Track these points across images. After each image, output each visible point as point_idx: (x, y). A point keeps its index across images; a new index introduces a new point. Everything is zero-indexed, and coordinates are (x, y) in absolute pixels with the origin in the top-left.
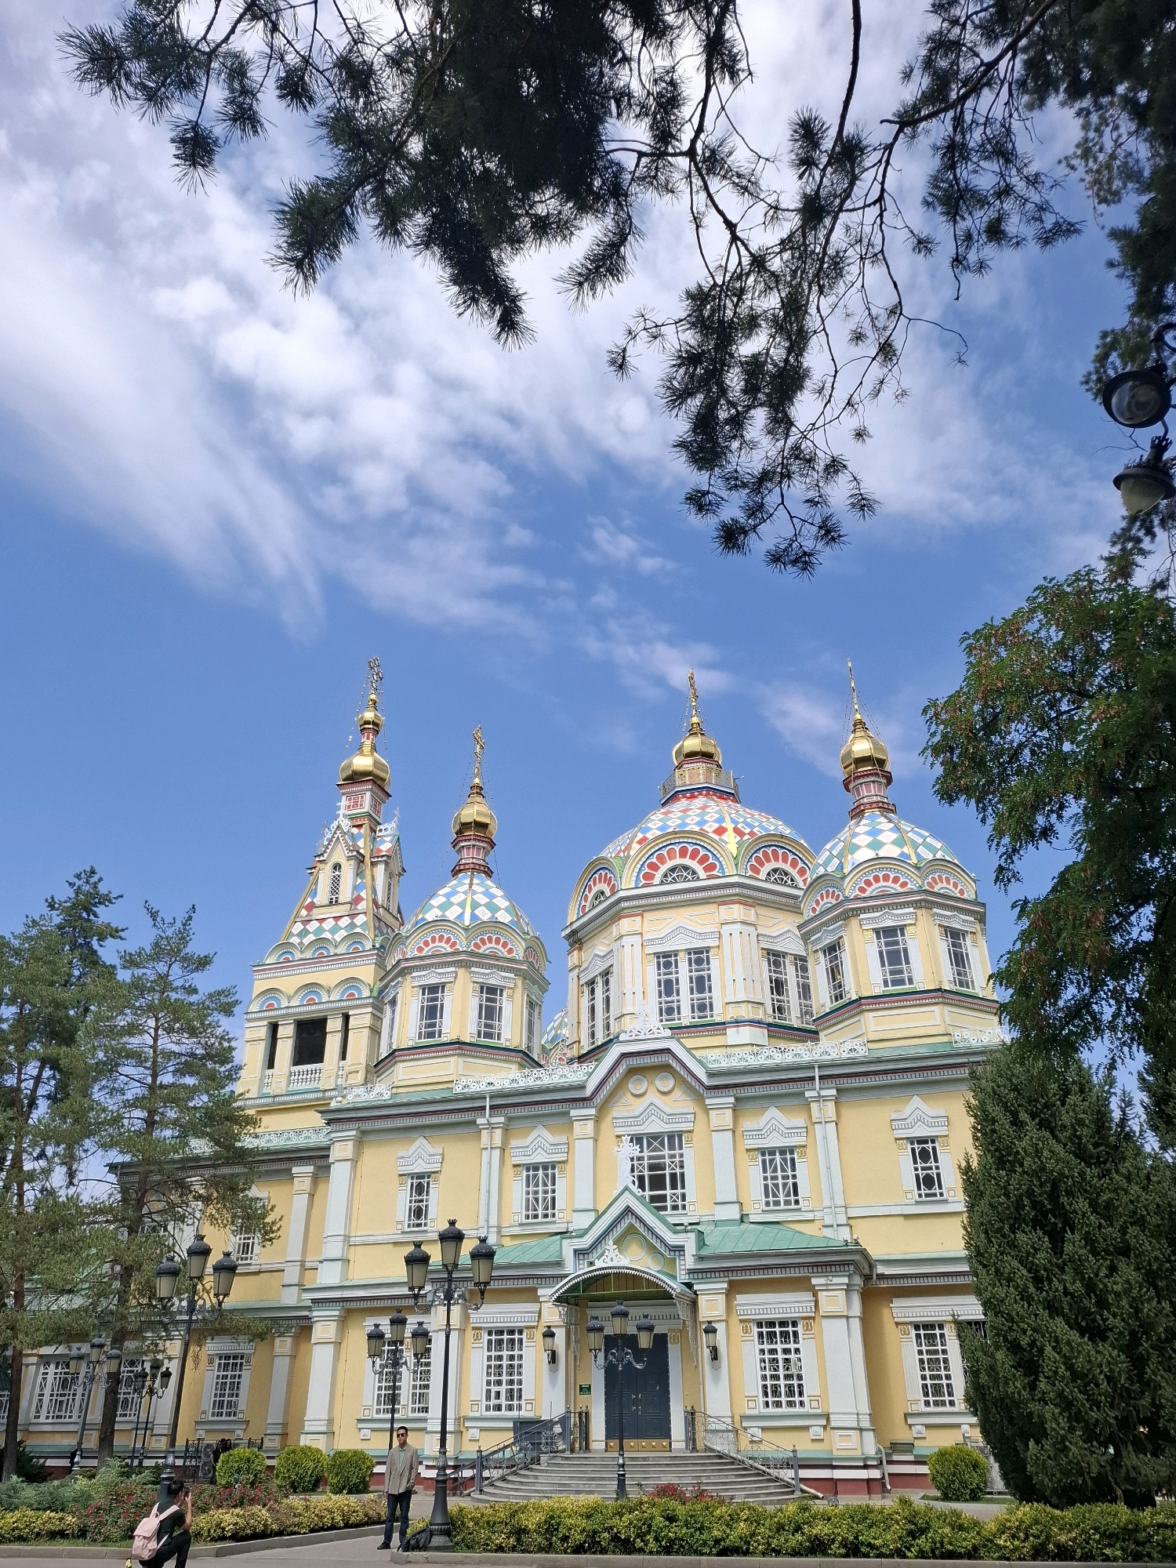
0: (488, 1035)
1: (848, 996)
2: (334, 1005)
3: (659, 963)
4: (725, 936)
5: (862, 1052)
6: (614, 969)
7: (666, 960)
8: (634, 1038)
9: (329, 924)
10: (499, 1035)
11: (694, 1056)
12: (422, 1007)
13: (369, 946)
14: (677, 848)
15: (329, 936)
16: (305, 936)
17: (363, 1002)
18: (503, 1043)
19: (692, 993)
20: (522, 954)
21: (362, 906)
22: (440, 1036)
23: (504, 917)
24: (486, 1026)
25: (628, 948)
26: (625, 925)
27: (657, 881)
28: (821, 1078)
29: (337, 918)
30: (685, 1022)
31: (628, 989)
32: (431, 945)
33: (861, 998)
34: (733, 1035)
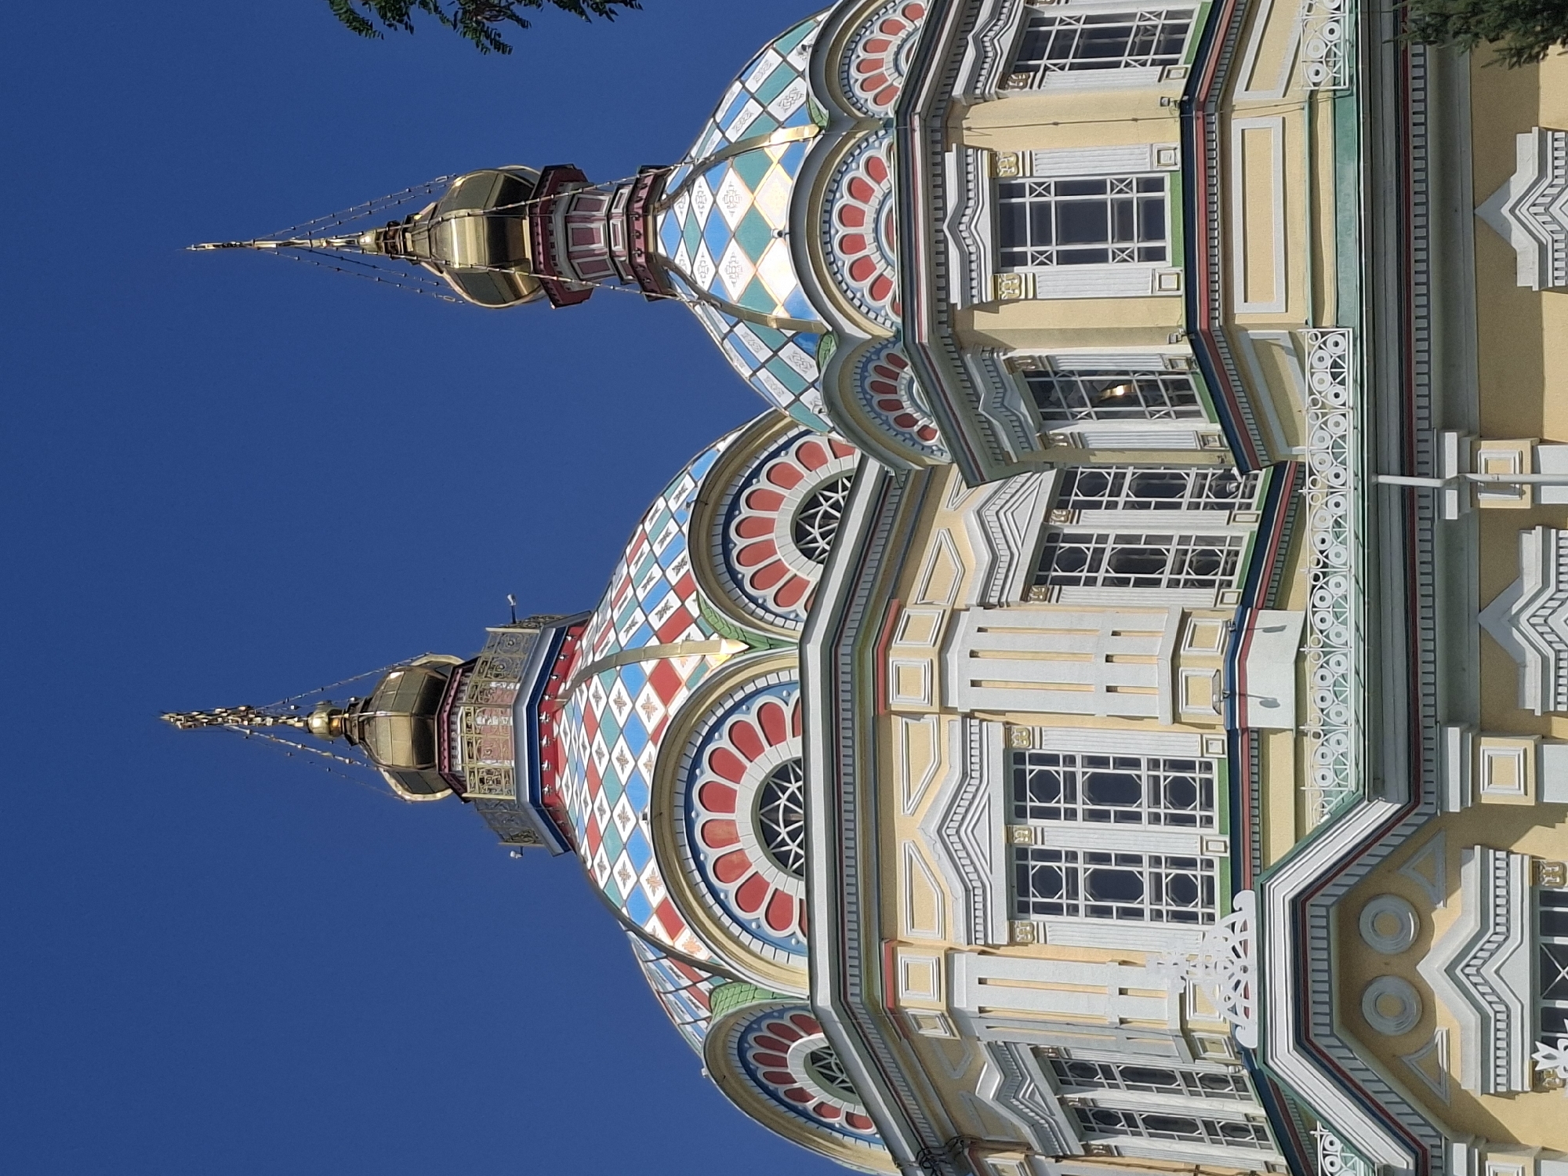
1: (1183, 366)
3: (1043, 908)
4: (977, 701)
5: (1344, 345)
7: (1033, 884)
8: (1253, 1003)
11: (1322, 831)
14: (703, 816)
25: (988, 997)
26: (918, 995)
28: (1406, 470)
30: (1219, 847)
31: (1109, 1009)
33: (1190, 330)
34: (1269, 711)
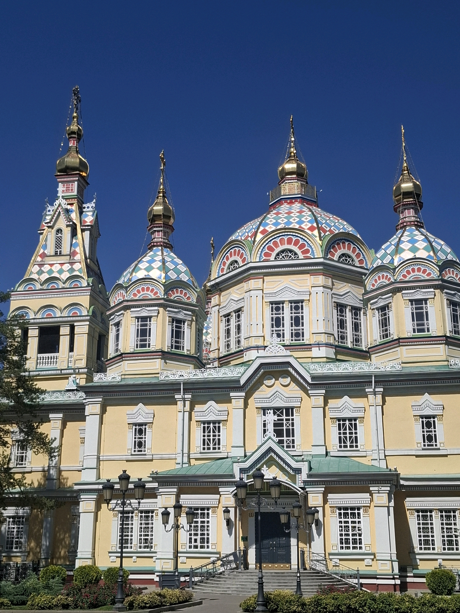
0: (177, 348)
1: (392, 337)
2: (65, 319)
3: (272, 308)
4: (314, 294)
5: (398, 369)
6: (244, 309)
7: (277, 306)
9: (56, 268)
10: (183, 347)
11: (299, 362)
12: (138, 330)
13: (85, 284)
14: (286, 238)
15: (57, 275)
16: (41, 274)
17: (83, 318)
18: (185, 352)
19: (292, 326)
20: (195, 300)
21: (78, 257)
22: (149, 347)
23: (185, 278)
24: (176, 342)
25: (254, 297)
26: (253, 283)
27: (272, 258)
28: (375, 382)
29: (62, 264)
30: (287, 343)
31: (254, 322)
32: (142, 293)
33: (400, 338)
34: (315, 352)
